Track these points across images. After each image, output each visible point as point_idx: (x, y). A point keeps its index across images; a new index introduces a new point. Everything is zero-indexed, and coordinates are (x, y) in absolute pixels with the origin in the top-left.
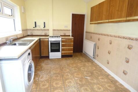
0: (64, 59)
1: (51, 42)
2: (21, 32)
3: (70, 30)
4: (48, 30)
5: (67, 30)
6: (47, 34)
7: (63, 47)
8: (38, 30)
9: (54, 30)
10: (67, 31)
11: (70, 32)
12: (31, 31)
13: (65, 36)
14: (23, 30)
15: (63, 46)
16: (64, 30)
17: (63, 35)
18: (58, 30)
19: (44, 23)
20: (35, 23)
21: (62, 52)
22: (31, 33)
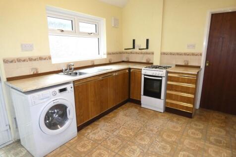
0: (168, 115)
1: (145, 76)
2: (105, 57)
3: (201, 55)
4: (153, 53)
5: (193, 54)
6: (151, 62)
7: (170, 90)
8: (136, 53)
9: (163, 54)
10: (192, 57)
11: (200, 60)
12: (128, 55)
13: (186, 66)
14: (109, 54)
15: (169, 87)
16: (185, 54)
17: (183, 64)
18: (171, 54)
19: (147, 40)
20: (134, 41)
21: (167, 100)
22: (127, 58)
